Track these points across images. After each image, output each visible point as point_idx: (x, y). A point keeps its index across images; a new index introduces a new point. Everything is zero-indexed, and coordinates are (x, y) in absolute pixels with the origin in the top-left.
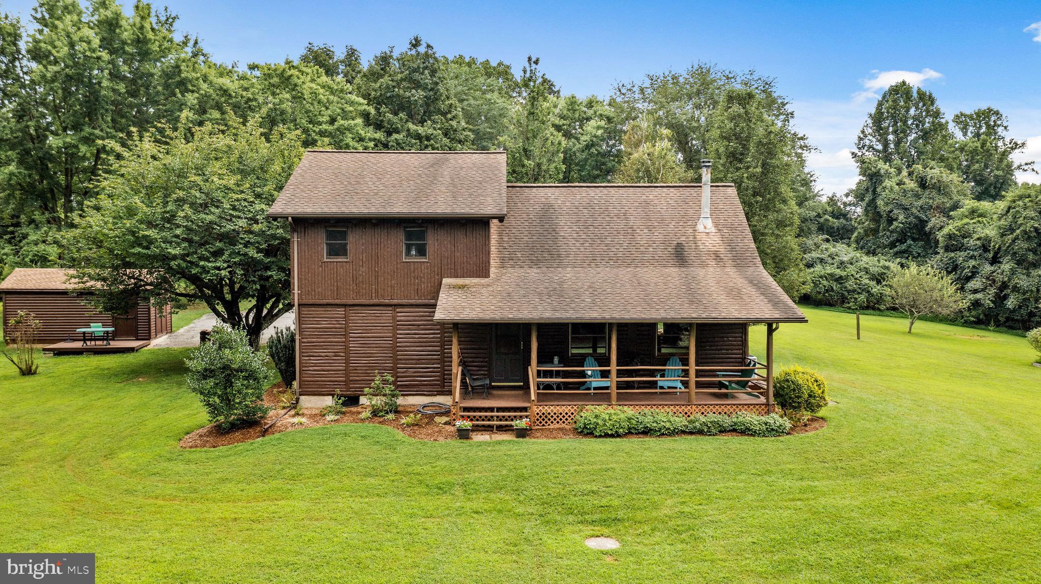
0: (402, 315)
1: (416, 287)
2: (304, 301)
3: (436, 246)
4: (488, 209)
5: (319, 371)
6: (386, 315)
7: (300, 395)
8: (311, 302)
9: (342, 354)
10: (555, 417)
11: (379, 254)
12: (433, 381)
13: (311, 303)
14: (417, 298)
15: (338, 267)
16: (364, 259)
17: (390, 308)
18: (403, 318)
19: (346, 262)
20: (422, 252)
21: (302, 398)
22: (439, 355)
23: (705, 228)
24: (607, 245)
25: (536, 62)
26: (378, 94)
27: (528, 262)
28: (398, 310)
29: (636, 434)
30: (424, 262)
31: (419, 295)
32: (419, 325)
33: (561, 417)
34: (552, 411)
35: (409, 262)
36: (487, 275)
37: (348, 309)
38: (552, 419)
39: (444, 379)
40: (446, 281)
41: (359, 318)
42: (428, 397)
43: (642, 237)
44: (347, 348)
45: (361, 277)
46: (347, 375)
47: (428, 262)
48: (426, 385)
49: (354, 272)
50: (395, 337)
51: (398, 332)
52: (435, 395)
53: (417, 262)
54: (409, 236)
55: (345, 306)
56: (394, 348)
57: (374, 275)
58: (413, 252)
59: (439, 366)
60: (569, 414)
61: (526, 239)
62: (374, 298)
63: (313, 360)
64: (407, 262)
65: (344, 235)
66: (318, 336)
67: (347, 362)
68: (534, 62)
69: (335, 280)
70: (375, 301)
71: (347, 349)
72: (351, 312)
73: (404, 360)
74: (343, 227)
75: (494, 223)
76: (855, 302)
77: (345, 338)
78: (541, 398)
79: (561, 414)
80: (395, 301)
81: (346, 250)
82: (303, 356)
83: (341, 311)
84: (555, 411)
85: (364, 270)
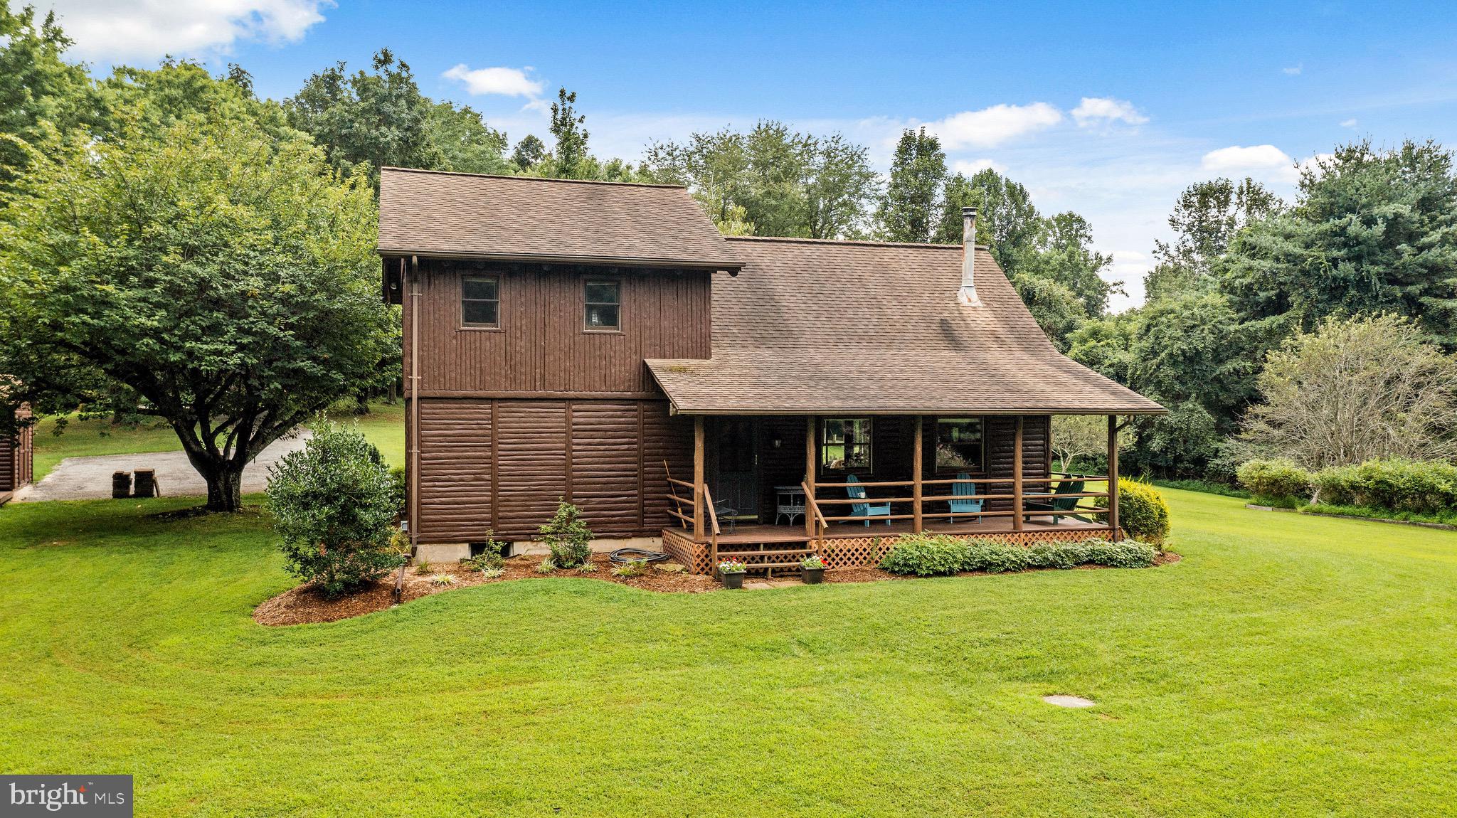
0: (581, 414)
1: (603, 372)
2: (428, 393)
3: (633, 311)
5: (449, 503)
6: (555, 417)
7: (418, 543)
8: (438, 393)
9: (487, 477)
10: (841, 555)
11: (547, 321)
12: (627, 515)
13: (438, 395)
14: (604, 388)
15: (483, 339)
16: (524, 328)
17: (563, 405)
18: (582, 420)
19: (495, 332)
20: (609, 317)
21: (421, 548)
22: (635, 476)
23: (970, 301)
24: (850, 320)
25: (571, 99)
26: (326, 130)
27: (750, 341)
28: (574, 407)
29: (970, 571)
30: (615, 334)
31: (608, 383)
32: (606, 431)
33: (849, 555)
34: (837, 547)
35: (593, 334)
36: (707, 356)
37: (496, 405)
38: (837, 559)
39: (644, 513)
41: (515, 420)
42: (619, 541)
43: (893, 310)
44: (493, 467)
45: (518, 356)
46: (494, 510)
47: (621, 335)
48: (615, 522)
49: (508, 348)
50: (568, 447)
51: (575, 441)
52: (630, 538)
53: (605, 334)
54: (592, 294)
55: (491, 400)
56: (568, 466)
57: (538, 352)
58: (595, 319)
59: (636, 492)
60: (861, 550)
61: (736, 309)
62: (538, 388)
63: (440, 487)
64: (589, 334)
65: (491, 292)
66: (448, 448)
67: (494, 488)
68: (569, 99)
69: (478, 359)
70: (541, 393)
72: (501, 409)
73: (584, 483)
74: (491, 277)
77: (492, 451)
79: (849, 551)
80: (571, 394)
81: (495, 314)
82: (423, 481)
83: (485, 409)
84: (841, 547)
85: (522, 344)
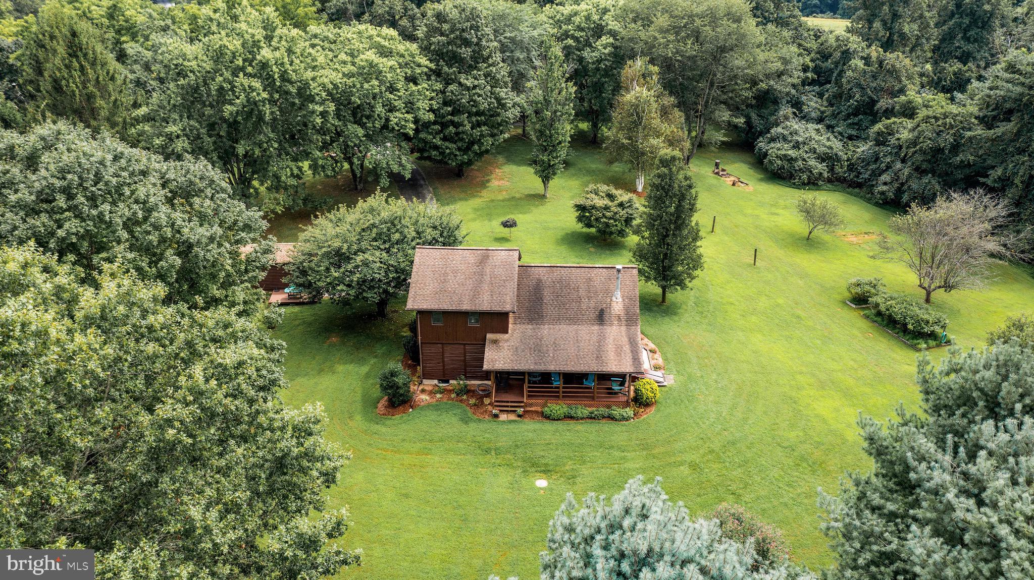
0: (468, 348)
1: (474, 337)
2: (424, 341)
3: (483, 320)
4: (508, 308)
5: (431, 370)
6: (461, 348)
9: (441, 363)
11: (457, 323)
13: (427, 342)
15: (439, 328)
16: (450, 325)
17: (463, 345)
19: (442, 326)
21: (423, 380)
23: (616, 298)
27: (528, 323)
28: (466, 346)
29: (567, 418)
30: (478, 327)
31: (476, 340)
32: (476, 352)
35: (471, 327)
36: (507, 333)
40: (489, 336)
41: (448, 349)
42: (481, 381)
45: (449, 332)
46: (444, 372)
49: (446, 330)
50: (465, 356)
51: (466, 354)
53: (475, 327)
55: (442, 344)
56: (465, 361)
57: (455, 331)
63: (428, 365)
66: (430, 356)
67: (444, 366)
69: (437, 333)
70: (456, 342)
71: (443, 361)
72: (445, 346)
73: (469, 366)
75: (511, 315)
76: (800, 179)
77: (442, 356)
78: (529, 396)
79: (538, 403)
82: (424, 363)
83: (440, 346)
84: (535, 402)
85: (450, 329)
